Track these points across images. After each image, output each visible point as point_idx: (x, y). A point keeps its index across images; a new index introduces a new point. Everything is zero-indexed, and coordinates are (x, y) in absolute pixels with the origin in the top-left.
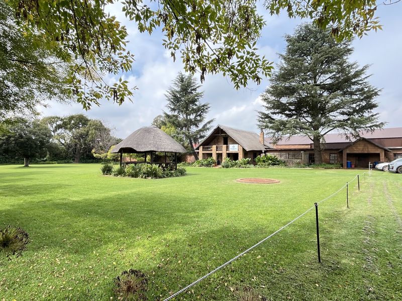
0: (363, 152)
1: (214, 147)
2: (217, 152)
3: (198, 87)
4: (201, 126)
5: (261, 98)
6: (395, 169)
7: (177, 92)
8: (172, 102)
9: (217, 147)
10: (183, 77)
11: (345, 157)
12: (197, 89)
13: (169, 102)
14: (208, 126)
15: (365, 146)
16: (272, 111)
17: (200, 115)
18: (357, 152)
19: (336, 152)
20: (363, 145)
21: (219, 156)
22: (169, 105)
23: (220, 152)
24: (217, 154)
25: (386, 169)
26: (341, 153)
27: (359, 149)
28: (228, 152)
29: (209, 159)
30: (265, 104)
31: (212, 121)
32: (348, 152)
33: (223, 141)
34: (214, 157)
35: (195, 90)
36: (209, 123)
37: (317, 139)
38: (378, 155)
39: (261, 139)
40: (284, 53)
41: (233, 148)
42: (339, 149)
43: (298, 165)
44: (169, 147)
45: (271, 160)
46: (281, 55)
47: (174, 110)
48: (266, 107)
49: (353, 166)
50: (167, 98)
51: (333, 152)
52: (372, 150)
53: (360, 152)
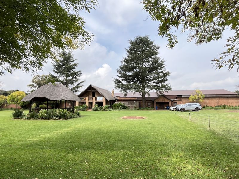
0: (162, 102)
1: (87, 98)
2: (89, 101)
3: (75, 60)
4: (76, 84)
5: (117, 71)
6: (180, 110)
7: (60, 61)
8: (56, 68)
9: (89, 98)
10: (65, 52)
11: (155, 104)
12: (74, 61)
13: (54, 67)
14: (81, 85)
15: (163, 99)
16: (122, 79)
17: (75, 78)
18: (160, 102)
19: (150, 101)
20: (162, 98)
21: (91, 103)
22: (54, 70)
23: (91, 101)
24: (89, 102)
25: (175, 110)
26: (153, 102)
27: (161, 100)
28: (96, 101)
29: (84, 106)
30: (118, 74)
31: (83, 82)
32: (157, 102)
33: (92, 95)
34: (87, 104)
35: (72, 61)
36: (81, 83)
37: (144, 95)
38: (168, 103)
39: (112, 94)
40: (128, 49)
41: (100, 99)
42: (152, 100)
43: (135, 108)
44: (73, 98)
45: (121, 106)
46: (127, 50)
47: (57, 73)
48: (118, 76)
49: (158, 109)
50: (52, 65)
51: (149, 102)
52: (166, 101)
53: (161, 102)
